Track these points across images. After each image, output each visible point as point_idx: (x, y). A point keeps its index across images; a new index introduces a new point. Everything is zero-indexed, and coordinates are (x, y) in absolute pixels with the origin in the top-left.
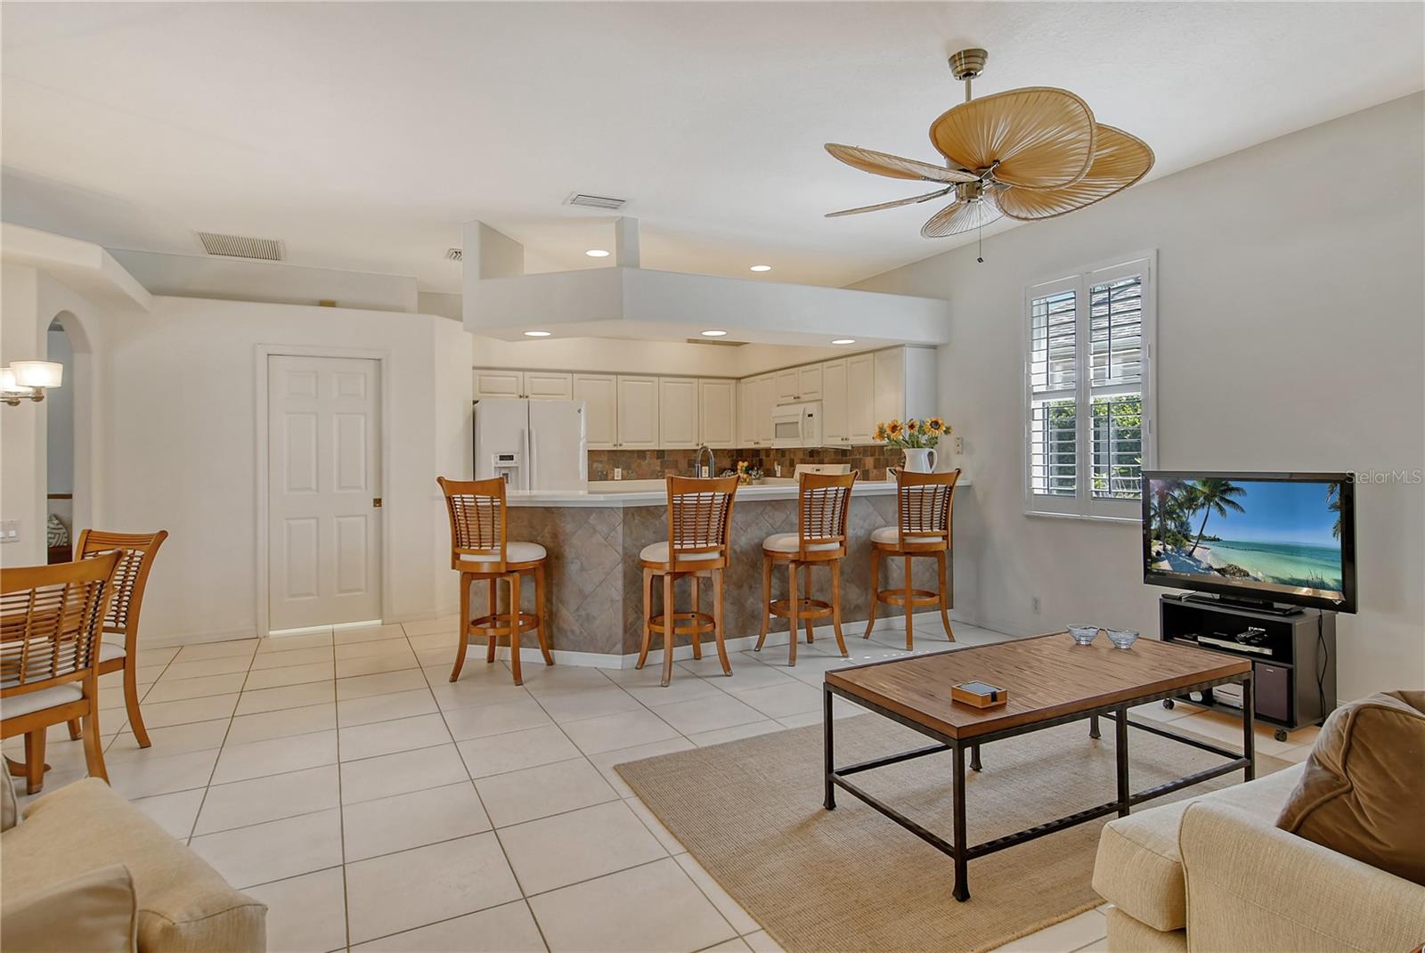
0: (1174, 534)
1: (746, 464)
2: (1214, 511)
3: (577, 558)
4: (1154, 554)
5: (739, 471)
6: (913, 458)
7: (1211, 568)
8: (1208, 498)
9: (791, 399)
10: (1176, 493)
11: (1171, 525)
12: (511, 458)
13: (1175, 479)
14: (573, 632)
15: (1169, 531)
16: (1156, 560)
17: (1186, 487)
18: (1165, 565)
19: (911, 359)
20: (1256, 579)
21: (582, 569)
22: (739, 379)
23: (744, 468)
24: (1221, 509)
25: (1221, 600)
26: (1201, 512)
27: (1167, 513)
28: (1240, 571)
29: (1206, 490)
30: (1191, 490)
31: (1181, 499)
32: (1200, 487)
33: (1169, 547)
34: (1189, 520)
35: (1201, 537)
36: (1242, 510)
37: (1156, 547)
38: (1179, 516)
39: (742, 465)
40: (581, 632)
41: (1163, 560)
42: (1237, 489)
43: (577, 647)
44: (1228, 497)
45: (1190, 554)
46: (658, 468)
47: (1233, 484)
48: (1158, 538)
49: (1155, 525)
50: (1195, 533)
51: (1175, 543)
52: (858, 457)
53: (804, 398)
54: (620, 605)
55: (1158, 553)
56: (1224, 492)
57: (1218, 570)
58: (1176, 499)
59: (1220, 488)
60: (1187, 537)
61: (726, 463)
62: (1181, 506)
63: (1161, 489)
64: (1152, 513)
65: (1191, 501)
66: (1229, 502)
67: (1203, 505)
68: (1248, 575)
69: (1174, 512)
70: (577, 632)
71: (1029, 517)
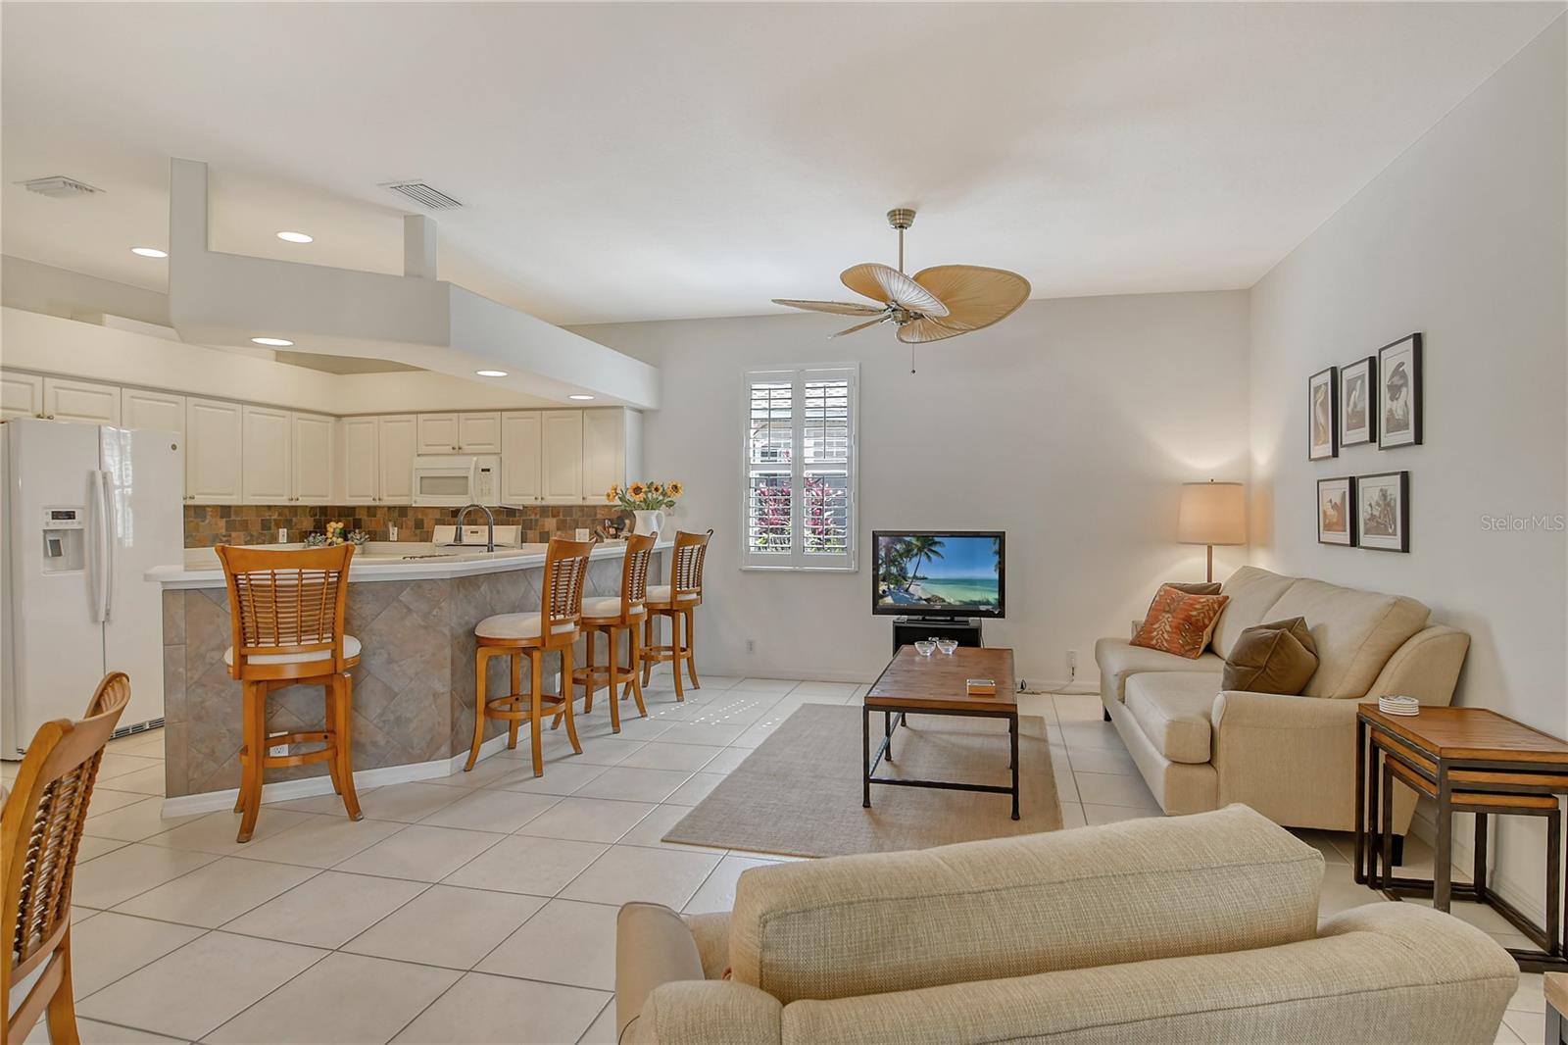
0: (895, 576)
1: (341, 525)
2: (924, 558)
3: (383, 648)
4: (881, 592)
5: (329, 535)
6: (646, 521)
7: (921, 599)
8: (920, 550)
9: (448, 449)
10: (898, 547)
11: (894, 570)
12: (70, 515)
13: (897, 536)
14: (374, 744)
15: (893, 574)
16: (882, 597)
17: (905, 541)
18: (889, 600)
19: (630, 420)
20: (949, 603)
21: (390, 661)
22: (339, 417)
23: (338, 531)
24: (929, 557)
25: (924, 619)
26: (915, 560)
27: (891, 561)
28: (940, 598)
29: (919, 544)
30: (909, 544)
31: (901, 551)
32: (914, 542)
33: (892, 586)
34: (908, 566)
35: (915, 577)
36: (943, 557)
37: (883, 587)
38: (900, 563)
39: (334, 526)
40: (388, 742)
41: (887, 596)
42: (939, 543)
43: (383, 762)
44: (933, 549)
45: (907, 590)
46: (223, 532)
47: (937, 539)
48: (884, 580)
49: (882, 571)
50: (911, 575)
51: (897, 583)
52: (533, 517)
53: (466, 449)
54: (447, 699)
55: (884, 591)
56: (931, 545)
57: (925, 600)
58: (896, 550)
59: (928, 541)
60: (905, 578)
61: (307, 524)
62: (901, 556)
63: (888, 543)
64: (880, 562)
65: (908, 553)
66: (934, 552)
67: (917, 554)
68: (944, 601)
69: (896, 560)
70: (383, 743)
71: (746, 572)
